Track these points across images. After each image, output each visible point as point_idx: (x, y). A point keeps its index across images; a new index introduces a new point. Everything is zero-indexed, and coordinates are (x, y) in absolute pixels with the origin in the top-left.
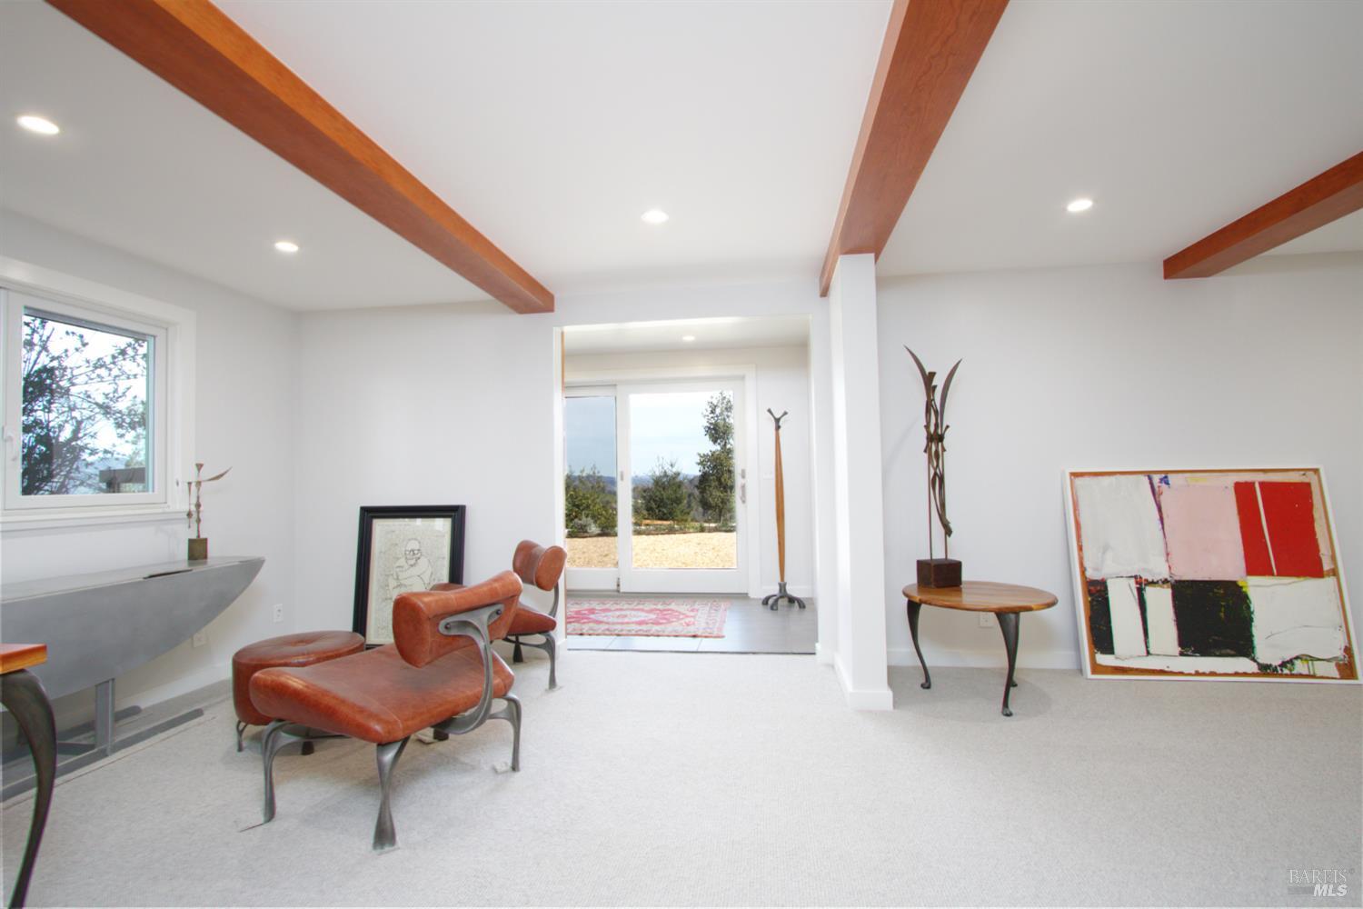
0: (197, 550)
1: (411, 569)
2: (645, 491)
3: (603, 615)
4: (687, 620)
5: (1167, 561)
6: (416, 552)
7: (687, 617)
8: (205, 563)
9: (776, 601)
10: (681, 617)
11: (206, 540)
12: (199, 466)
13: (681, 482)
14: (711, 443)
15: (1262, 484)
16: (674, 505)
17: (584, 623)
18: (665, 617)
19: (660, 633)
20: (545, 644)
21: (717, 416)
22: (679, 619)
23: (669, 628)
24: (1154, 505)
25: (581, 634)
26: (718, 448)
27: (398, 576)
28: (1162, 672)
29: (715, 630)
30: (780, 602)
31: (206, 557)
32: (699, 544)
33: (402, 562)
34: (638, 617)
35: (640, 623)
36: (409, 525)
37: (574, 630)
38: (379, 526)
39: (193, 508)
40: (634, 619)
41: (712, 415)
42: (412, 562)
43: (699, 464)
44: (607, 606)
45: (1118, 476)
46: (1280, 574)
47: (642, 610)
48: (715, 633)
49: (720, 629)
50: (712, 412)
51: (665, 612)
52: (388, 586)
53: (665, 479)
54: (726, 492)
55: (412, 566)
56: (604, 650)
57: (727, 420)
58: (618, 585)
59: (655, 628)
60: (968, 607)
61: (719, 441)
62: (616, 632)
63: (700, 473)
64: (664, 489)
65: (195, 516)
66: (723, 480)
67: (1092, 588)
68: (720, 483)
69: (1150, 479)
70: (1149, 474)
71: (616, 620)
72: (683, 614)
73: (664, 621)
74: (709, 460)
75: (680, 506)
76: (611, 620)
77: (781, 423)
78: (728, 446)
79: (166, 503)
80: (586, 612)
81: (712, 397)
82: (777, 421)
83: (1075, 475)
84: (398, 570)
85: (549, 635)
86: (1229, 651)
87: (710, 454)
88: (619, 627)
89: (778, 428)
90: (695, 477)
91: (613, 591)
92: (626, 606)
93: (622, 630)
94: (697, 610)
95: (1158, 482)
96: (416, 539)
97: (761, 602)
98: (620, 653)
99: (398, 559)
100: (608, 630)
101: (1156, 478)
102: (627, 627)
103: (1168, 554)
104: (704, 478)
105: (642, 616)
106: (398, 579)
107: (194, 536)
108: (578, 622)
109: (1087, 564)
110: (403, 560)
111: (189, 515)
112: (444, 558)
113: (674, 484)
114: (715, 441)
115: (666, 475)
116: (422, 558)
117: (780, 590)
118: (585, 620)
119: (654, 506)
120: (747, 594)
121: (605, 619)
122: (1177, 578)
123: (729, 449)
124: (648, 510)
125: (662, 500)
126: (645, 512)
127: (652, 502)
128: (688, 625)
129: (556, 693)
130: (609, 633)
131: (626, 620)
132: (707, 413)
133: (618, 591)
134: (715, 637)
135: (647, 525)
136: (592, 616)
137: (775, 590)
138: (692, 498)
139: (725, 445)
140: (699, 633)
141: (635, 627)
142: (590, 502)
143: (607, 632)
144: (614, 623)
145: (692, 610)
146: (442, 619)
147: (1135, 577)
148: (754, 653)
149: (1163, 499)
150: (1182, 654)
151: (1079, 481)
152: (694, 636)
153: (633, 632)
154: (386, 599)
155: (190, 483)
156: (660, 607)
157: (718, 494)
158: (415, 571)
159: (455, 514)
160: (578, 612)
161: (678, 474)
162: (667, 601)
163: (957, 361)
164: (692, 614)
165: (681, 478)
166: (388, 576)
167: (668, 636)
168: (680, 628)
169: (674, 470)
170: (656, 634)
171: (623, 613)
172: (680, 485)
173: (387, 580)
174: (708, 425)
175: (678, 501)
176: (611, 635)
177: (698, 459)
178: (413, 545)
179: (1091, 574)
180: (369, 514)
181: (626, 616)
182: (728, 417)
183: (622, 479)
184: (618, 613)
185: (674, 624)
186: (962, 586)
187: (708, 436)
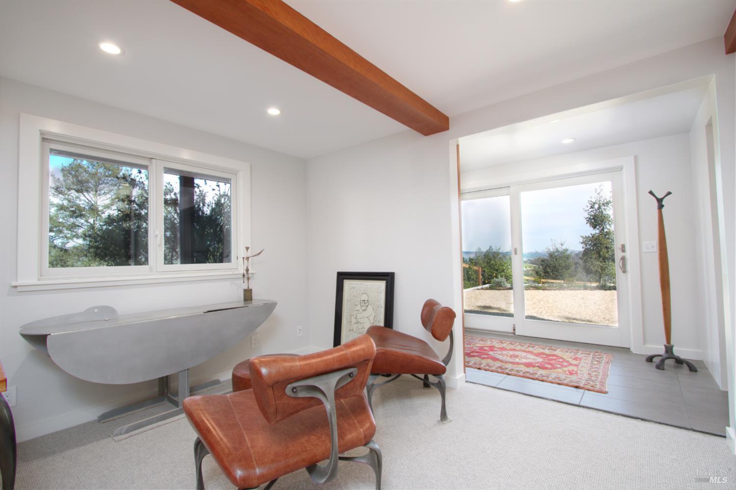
0: (248, 295)
1: (364, 312)
2: (543, 261)
3: (500, 353)
4: (571, 368)
6: (366, 302)
7: (571, 364)
8: (251, 303)
9: (663, 361)
10: (565, 364)
11: (251, 290)
12: (247, 248)
13: (569, 255)
14: (592, 229)
16: (564, 270)
17: (484, 358)
18: (549, 363)
19: (545, 378)
20: (437, 383)
21: (596, 210)
22: (562, 366)
23: (553, 374)
25: (479, 369)
26: (598, 231)
27: (356, 316)
29: (598, 384)
30: (667, 362)
31: (251, 300)
32: (583, 299)
33: (358, 307)
34: (527, 358)
35: (528, 365)
36: (362, 284)
37: (475, 364)
38: (348, 284)
39: (245, 273)
40: (524, 361)
41: (592, 210)
42: (364, 308)
43: (582, 243)
44: (504, 345)
47: (531, 353)
48: (598, 387)
49: (602, 384)
50: (592, 207)
51: (552, 358)
52: (351, 322)
53: (556, 254)
54: (605, 262)
55: (364, 310)
56: (495, 388)
57: (604, 212)
58: (514, 330)
59: (541, 372)
61: (598, 227)
62: (507, 371)
63: (584, 249)
64: (556, 259)
65: (246, 276)
66: (601, 253)
68: (600, 256)
71: (509, 359)
72: (567, 362)
73: (549, 366)
74: (590, 240)
75: (568, 271)
76: (504, 358)
77: (663, 203)
78: (606, 230)
79: (237, 269)
80: (487, 348)
81: (591, 197)
82: (660, 201)
84: (357, 312)
85: (441, 378)
87: (591, 236)
88: (510, 366)
89: (661, 206)
90: (580, 252)
91: (511, 333)
92: (519, 347)
93: (512, 370)
94: (580, 359)
96: (366, 294)
97: (645, 359)
98: (506, 392)
99: (357, 305)
100: (500, 367)
102: (516, 368)
104: (586, 253)
105: (531, 359)
106: (356, 318)
107: (246, 288)
108: (479, 356)
110: (359, 306)
111: (244, 275)
112: (382, 307)
113: (564, 257)
114: (594, 227)
115: (557, 251)
116: (369, 305)
117: (667, 351)
118: (486, 356)
119: (549, 270)
120: (629, 348)
121: (500, 357)
123: (607, 232)
124: (545, 273)
125: (555, 267)
126: (543, 274)
127: (547, 268)
128: (571, 373)
129: (446, 426)
130: (502, 371)
131: (517, 360)
132: (588, 208)
133: (514, 334)
134: (598, 392)
135: (543, 283)
136: (491, 353)
137: (660, 349)
138: (578, 265)
139: (603, 229)
140: (581, 385)
141: (523, 368)
142: (504, 268)
143: (499, 370)
144: (506, 362)
145: (576, 359)
146: (289, 383)
148: (642, 420)
152: (577, 387)
153: (521, 374)
154: (350, 330)
155: (243, 258)
156: (547, 351)
157: (598, 263)
158: (366, 314)
159: (388, 278)
160: (481, 348)
161: (567, 250)
162: (554, 346)
164: (574, 362)
165: (568, 252)
166: (351, 315)
167: (552, 383)
168: (563, 376)
169: (564, 247)
170: (540, 378)
171: (516, 353)
172: (568, 257)
173: (351, 318)
174: (588, 216)
175: (567, 267)
176: (503, 373)
177: (581, 240)
178: (365, 297)
180: (342, 277)
181: (517, 356)
182: (605, 209)
183: (516, 253)
184: (511, 353)
185: (557, 370)
187: (588, 224)
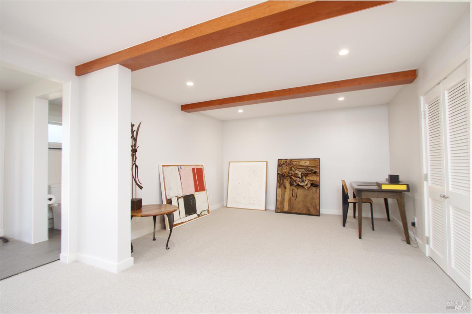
5: (182, 191)
15: (196, 168)
24: (179, 175)
28: (183, 223)
45: (172, 166)
46: (200, 191)
60: (143, 215)
67: (168, 202)
69: (178, 167)
70: (178, 166)
83: (163, 166)
86: (193, 213)
95: (180, 167)
101: (179, 167)
103: (182, 189)
109: (167, 195)
122: (184, 195)
147: (177, 196)
149: (181, 173)
150: (186, 216)
151: (164, 168)
163: (139, 123)
179: (168, 198)
186: (142, 208)
